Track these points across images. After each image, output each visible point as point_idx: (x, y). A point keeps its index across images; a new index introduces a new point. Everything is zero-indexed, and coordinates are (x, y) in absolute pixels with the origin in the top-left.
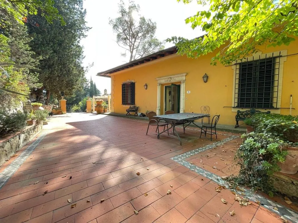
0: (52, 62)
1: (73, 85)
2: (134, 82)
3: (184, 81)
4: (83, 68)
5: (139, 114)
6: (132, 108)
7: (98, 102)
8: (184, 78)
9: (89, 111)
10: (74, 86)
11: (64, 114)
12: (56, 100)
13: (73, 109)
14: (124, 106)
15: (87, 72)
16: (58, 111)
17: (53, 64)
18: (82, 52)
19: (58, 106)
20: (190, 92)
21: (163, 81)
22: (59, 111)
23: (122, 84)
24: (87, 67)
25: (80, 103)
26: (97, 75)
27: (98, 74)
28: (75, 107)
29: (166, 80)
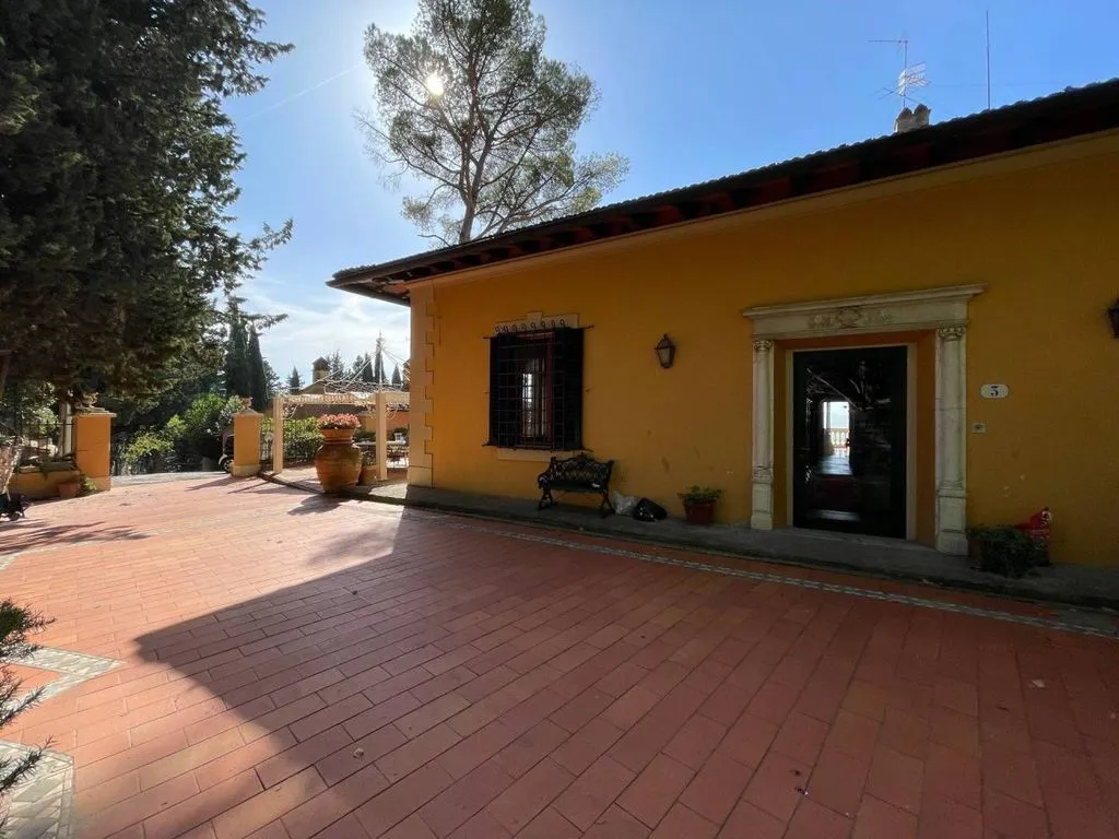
0: (48, 175)
1: (170, 331)
2: (575, 326)
3: (957, 330)
4: (233, 243)
5: (624, 503)
6: (570, 469)
7: (331, 426)
8: (959, 312)
9: (248, 469)
10: (176, 341)
11: (98, 491)
12: (45, 415)
13: (132, 448)
14: (505, 454)
15: (256, 267)
16: (55, 476)
17: (52, 193)
18: (237, 160)
19: (52, 448)
20: (1003, 390)
21: (796, 326)
22: (66, 475)
23: (494, 334)
24: (255, 244)
25: (175, 421)
26: (331, 284)
27: (336, 276)
28: (146, 443)
29: (818, 319)
